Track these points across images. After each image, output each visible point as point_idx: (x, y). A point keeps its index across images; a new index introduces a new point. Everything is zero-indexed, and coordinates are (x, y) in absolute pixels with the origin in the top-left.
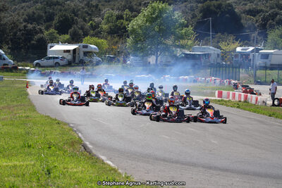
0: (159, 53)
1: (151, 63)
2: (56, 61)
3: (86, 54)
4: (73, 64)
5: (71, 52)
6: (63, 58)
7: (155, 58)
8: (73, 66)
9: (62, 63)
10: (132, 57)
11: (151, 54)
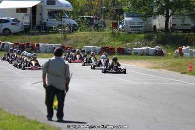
0: (170, 11)
1: (158, 27)
2: (5, 26)
3: (52, 14)
4: (31, 31)
5: (29, 12)
6: (16, 21)
7: (164, 19)
8: (33, 34)
9: (14, 29)
10: (126, 19)
11: (158, 13)
